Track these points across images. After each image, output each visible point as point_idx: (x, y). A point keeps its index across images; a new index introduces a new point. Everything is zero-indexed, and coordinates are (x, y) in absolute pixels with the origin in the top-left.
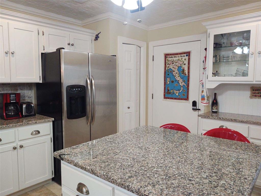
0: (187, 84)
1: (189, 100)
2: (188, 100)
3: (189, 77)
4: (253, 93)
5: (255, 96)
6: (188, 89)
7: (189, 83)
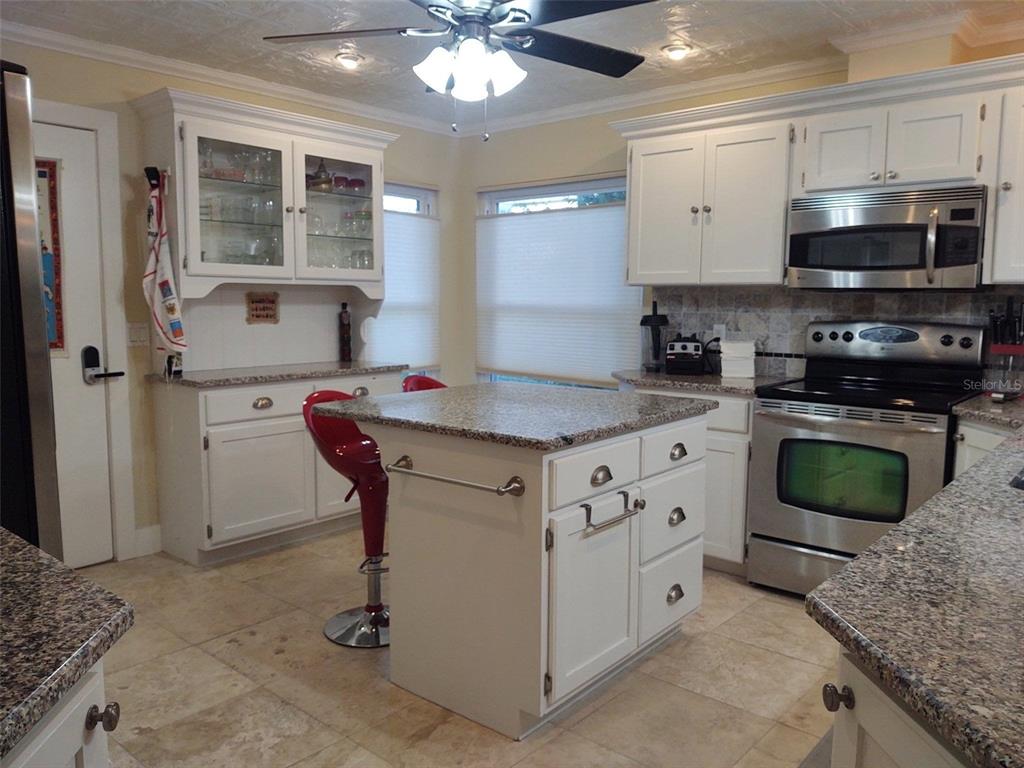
0: (54, 288)
1: (65, 347)
2: (62, 347)
3: (60, 260)
4: (253, 310)
5: (258, 316)
6: (59, 305)
7: (60, 282)
